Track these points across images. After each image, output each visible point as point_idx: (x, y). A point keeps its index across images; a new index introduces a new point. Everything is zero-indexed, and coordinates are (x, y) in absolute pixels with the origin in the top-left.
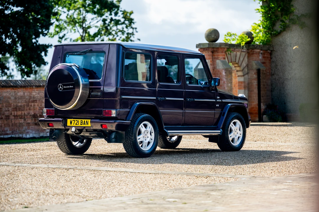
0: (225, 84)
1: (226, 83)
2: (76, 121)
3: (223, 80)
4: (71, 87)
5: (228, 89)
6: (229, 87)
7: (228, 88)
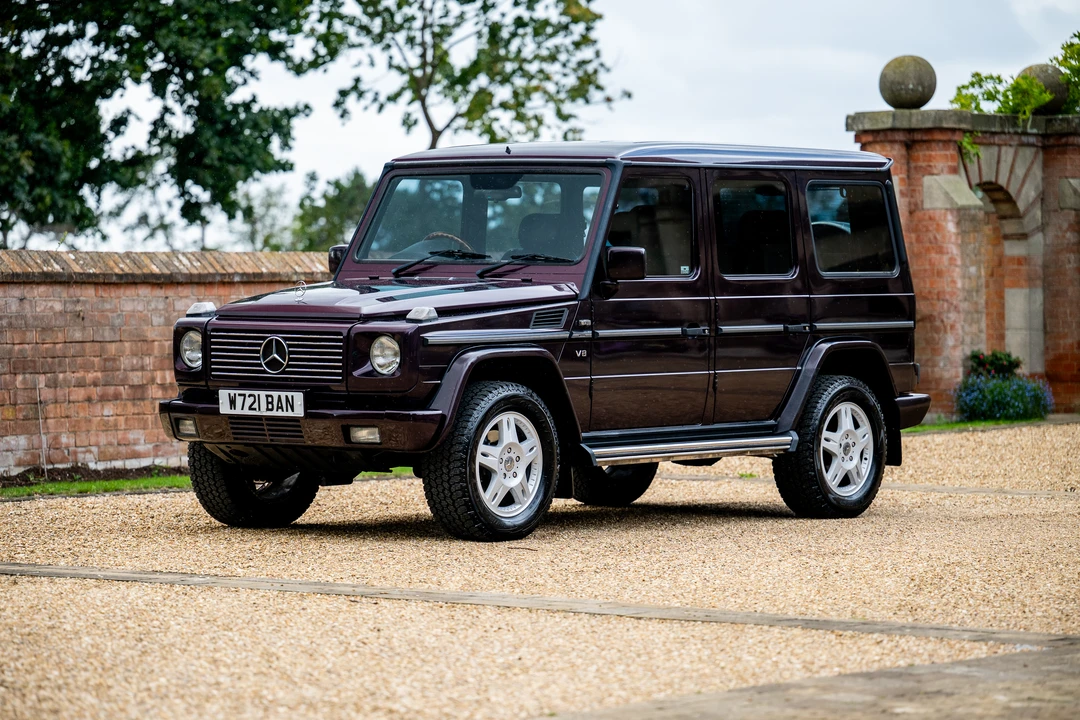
0: (956, 266)
1: (959, 262)
3: (948, 253)
5: (967, 286)
6: (970, 278)
7: (967, 281)
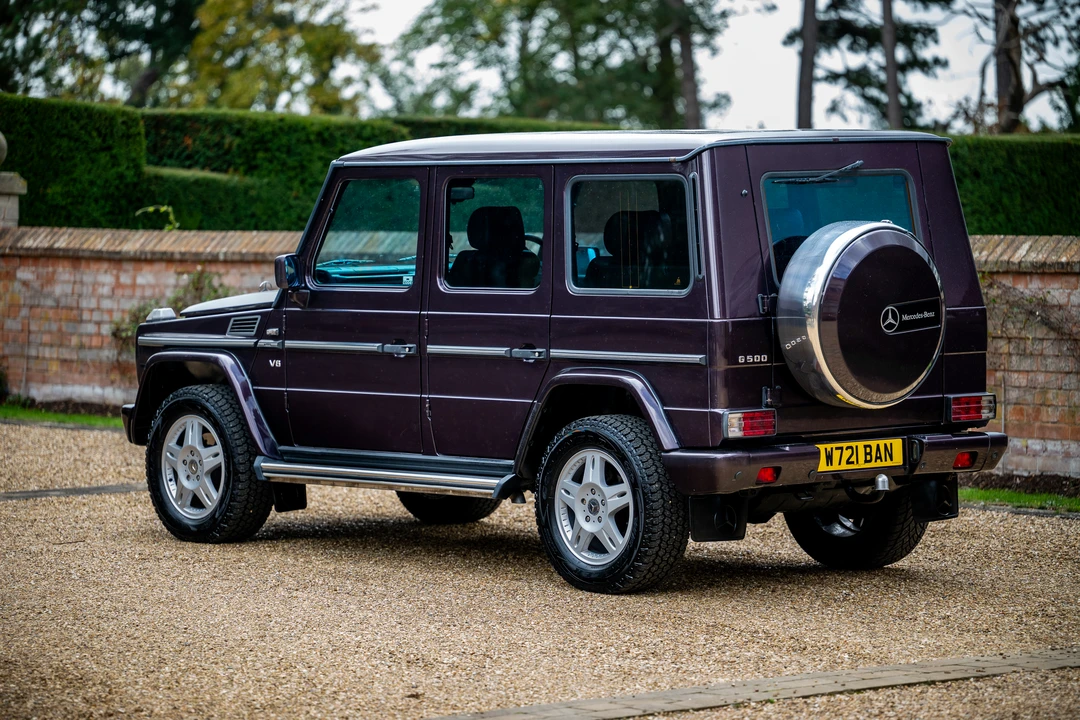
2: (847, 448)
4: (926, 315)
